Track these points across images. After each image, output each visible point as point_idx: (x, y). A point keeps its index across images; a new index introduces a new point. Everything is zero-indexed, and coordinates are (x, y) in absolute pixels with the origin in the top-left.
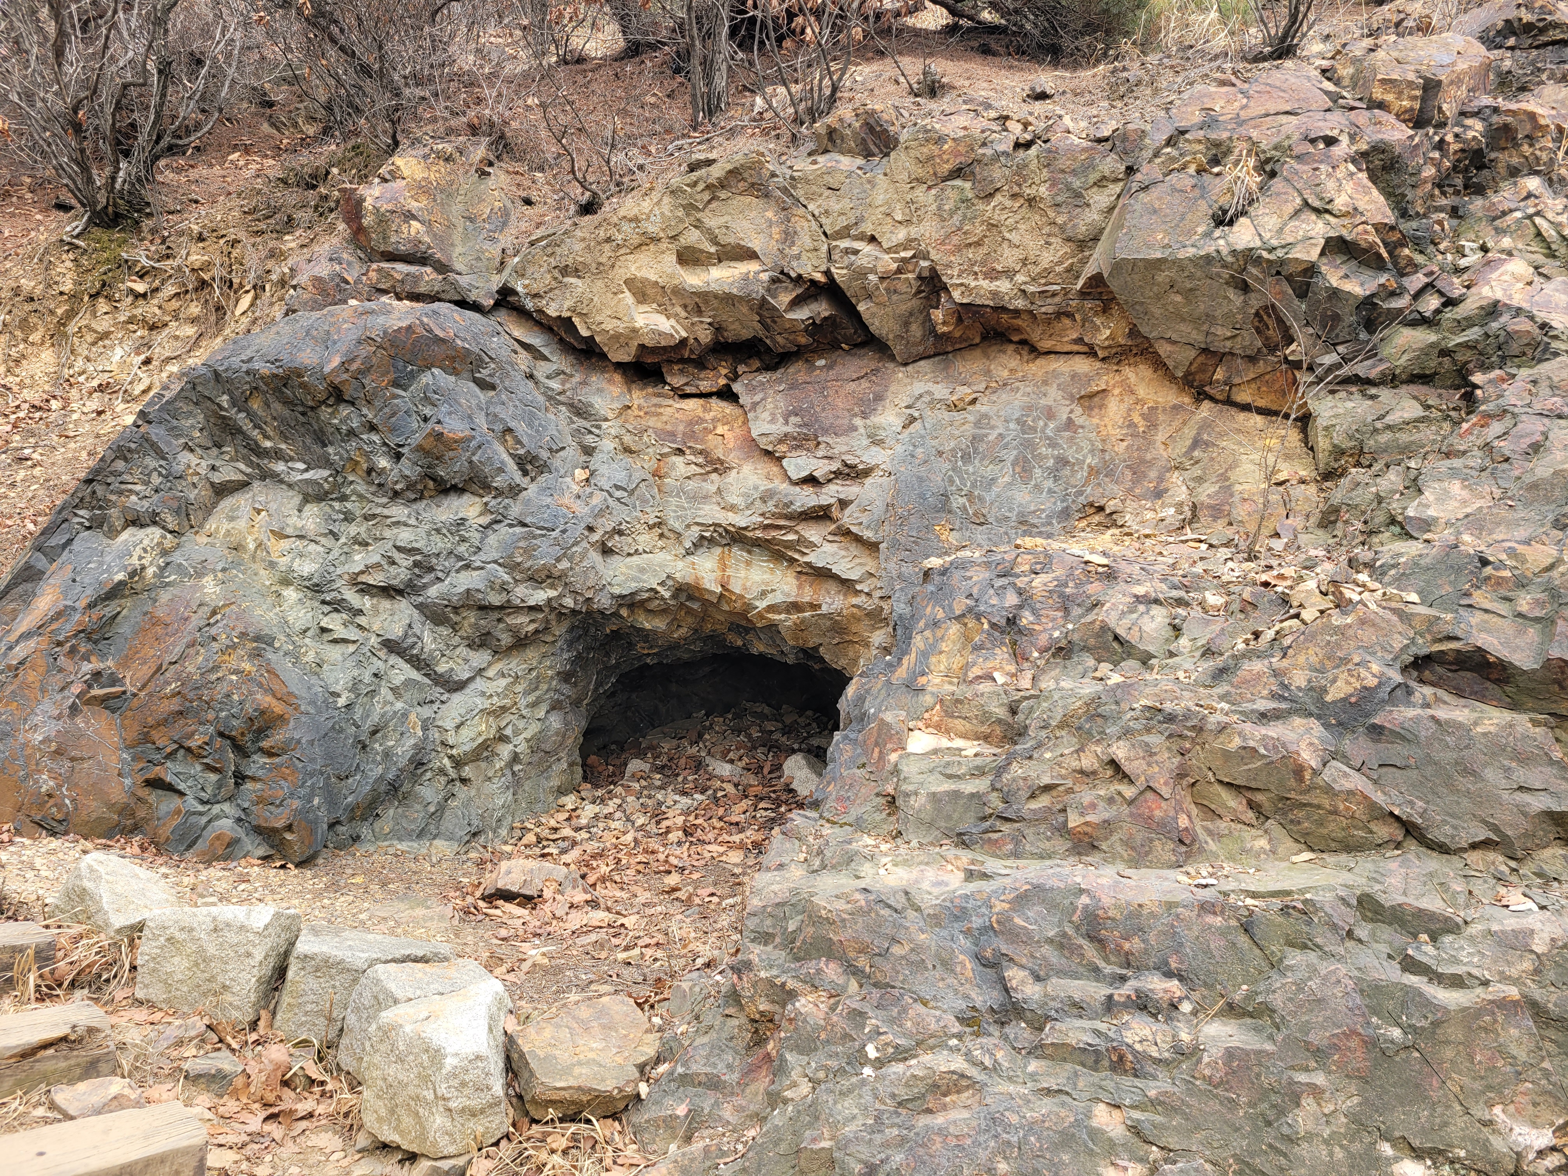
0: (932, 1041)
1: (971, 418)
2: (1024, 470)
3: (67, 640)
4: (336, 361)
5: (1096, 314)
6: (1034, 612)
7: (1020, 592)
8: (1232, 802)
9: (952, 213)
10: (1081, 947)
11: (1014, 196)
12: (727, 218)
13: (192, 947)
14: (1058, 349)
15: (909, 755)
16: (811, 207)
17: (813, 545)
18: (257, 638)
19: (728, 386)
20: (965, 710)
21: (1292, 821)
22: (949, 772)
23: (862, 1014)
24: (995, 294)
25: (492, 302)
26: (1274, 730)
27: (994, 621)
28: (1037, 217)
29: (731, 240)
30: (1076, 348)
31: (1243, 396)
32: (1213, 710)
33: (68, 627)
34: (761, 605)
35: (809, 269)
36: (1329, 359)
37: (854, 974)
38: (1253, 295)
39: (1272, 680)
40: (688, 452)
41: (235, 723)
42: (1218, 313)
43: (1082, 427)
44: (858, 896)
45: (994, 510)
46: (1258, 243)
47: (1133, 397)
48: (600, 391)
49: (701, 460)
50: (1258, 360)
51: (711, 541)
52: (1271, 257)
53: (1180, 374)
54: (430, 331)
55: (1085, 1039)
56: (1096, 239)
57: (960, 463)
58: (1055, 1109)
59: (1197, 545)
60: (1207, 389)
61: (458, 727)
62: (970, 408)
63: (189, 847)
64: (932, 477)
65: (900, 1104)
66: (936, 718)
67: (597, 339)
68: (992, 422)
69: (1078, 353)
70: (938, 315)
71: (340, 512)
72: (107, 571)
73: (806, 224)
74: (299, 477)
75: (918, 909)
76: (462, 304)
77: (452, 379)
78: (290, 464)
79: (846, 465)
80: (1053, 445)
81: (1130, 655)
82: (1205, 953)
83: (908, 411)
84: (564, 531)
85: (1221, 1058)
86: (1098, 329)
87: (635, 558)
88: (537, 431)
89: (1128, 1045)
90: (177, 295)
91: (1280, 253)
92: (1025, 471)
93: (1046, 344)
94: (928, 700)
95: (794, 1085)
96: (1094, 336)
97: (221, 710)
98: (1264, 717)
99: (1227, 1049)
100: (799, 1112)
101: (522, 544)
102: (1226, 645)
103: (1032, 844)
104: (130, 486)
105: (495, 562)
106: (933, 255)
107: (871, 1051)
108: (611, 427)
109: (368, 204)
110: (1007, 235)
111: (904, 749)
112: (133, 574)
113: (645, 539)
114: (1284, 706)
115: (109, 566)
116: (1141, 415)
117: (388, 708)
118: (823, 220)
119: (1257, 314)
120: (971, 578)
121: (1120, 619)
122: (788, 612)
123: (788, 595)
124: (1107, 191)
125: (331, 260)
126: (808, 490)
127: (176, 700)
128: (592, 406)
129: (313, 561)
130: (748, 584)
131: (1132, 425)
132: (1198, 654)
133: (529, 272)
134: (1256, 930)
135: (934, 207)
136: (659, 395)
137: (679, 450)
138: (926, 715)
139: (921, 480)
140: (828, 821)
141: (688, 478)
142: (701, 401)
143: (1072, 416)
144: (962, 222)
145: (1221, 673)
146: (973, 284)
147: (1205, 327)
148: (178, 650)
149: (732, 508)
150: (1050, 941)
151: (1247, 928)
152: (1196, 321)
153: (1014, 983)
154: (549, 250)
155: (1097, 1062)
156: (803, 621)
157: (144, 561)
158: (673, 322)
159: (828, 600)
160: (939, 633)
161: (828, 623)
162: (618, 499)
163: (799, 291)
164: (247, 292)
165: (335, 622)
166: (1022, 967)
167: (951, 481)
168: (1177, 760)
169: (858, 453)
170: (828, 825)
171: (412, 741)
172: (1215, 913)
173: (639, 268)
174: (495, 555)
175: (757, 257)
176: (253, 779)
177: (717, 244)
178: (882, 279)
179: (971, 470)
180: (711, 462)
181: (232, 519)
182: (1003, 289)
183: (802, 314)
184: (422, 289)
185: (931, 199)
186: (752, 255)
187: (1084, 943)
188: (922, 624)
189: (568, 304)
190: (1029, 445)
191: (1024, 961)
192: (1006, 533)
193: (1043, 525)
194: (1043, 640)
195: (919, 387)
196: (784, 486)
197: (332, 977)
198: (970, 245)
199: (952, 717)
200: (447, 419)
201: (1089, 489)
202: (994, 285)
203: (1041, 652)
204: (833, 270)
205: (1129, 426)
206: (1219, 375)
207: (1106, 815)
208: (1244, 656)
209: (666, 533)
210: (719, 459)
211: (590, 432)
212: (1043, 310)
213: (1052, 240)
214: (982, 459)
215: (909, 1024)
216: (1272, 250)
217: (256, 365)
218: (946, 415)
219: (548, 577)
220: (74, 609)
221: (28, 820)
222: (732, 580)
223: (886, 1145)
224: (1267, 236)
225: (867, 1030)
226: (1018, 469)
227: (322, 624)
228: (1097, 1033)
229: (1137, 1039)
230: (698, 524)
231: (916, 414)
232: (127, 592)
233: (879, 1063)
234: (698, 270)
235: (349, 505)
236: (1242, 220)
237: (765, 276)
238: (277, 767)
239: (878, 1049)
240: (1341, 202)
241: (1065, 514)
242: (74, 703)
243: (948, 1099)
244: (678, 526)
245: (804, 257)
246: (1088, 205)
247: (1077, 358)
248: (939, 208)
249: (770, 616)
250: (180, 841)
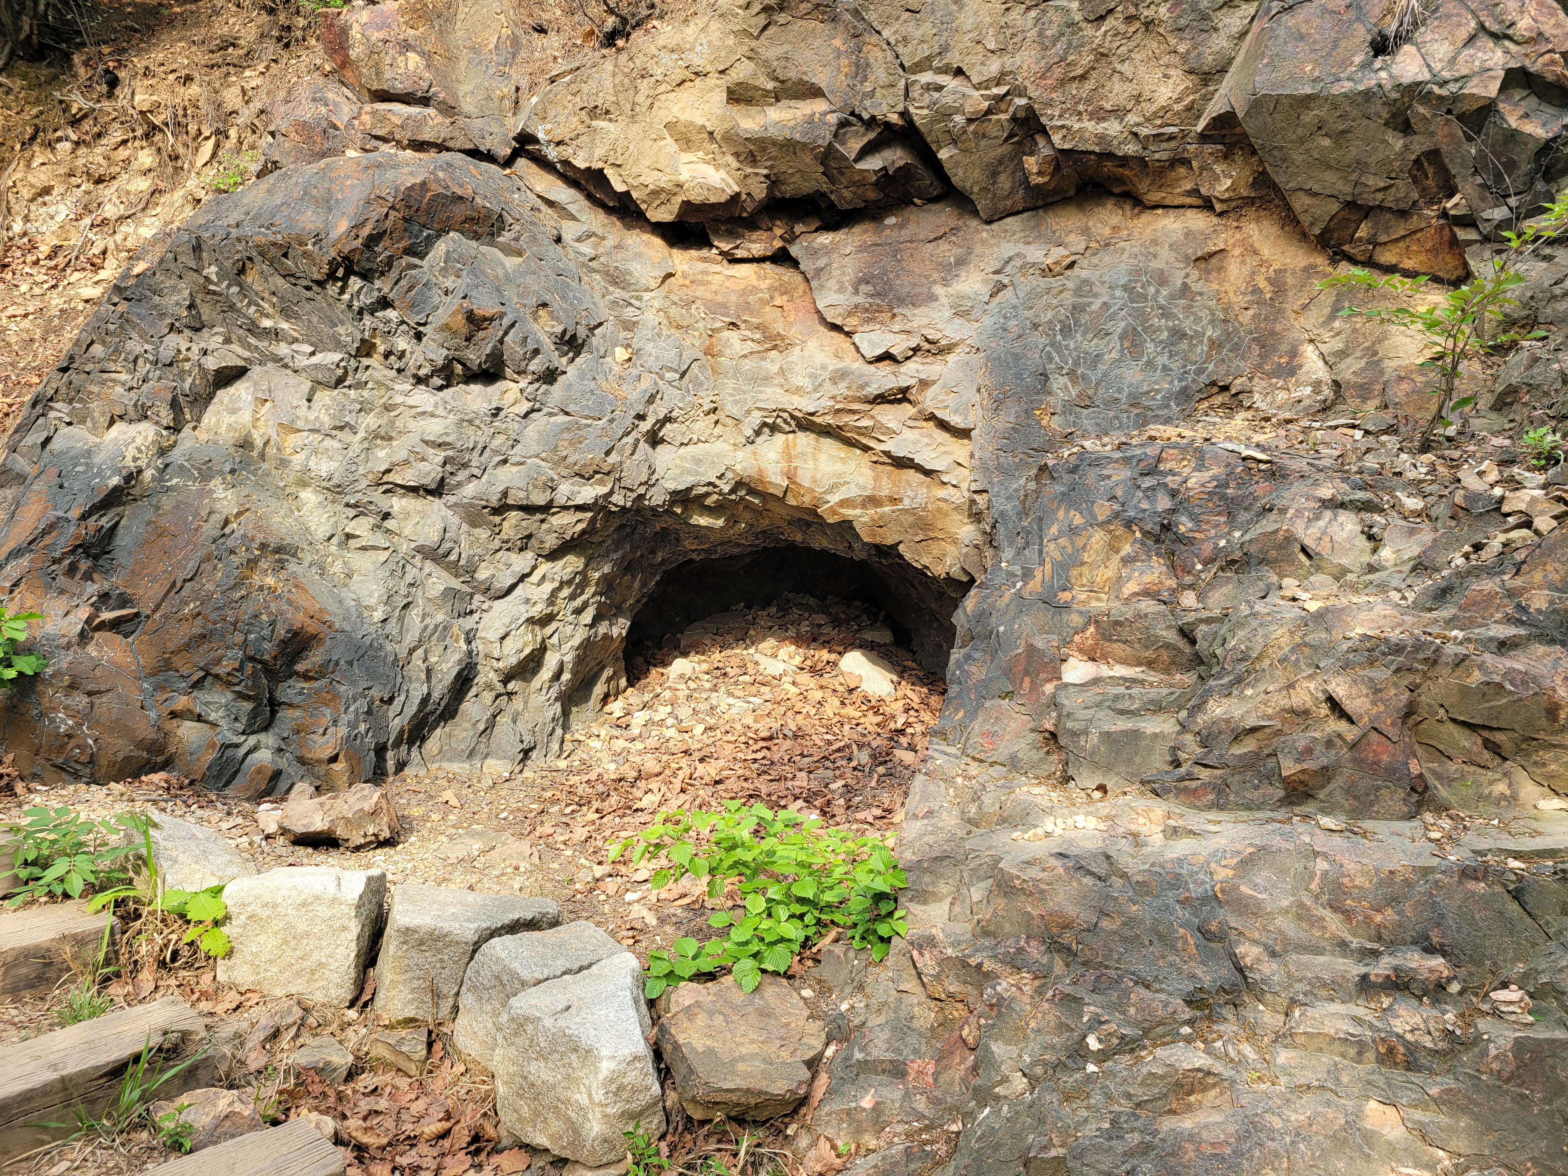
0: (1160, 1030)
1: (1070, 285)
2: (1133, 344)
3: (64, 556)
4: (343, 226)
5: (1217, 161)
6: (1193, 517)
7: (1173, 494)
8: (1468, 741)
9: (1055, 40)
10: (1322, 919)
11: (1130, 19)
12: (786, 47)
13: (277, 924)
14: (1168, 202)
15: (1067, 685)
16: (886, 33)
17: (891, 432)
18: (278, 550)
19: (783, 250)
20: (1125, 633)
21: (1536, 763)
22: (1120, 706)
23: (1077, 1000)
24: (1102, 138)
25: (509, 151)
26: (1517, 662)
27: (1148, 528)
28: (1155, 45)
29: (792, 74)
30: (1188, 201)
31: (1387, 257)
32: (1446, 639)
33: (62, 540)
34: (834, 499)
35: (885, 108)
36: (1499, 213)
37: (1059, 951)
38: (1416, 138)
39: (1506, 601)
40: (743, 326)
41: (266, 645)
42: (1372, 160)
43: (1200, 294)
44: (1054, 862)
45: (1101, 391)
46: (1427, 76)
47: (1258, 258)
48: (639, 255)
49: (758, 336)
50: (1411, 215)
51: (774, 428)
52: (1444, 92)
53: (1317, 232)
54: (447, 187)
55: (1345, 1028)
56: (1223, 71)
57: (1059, 338)
58: (1320, 1109)
59: (1350, 432)
60: (1346, 248)
61: (503, 638)
62: (1069, 273)
63: (228, 783)
64: (1030, 354)
65: (1138, 1105)
66: (1090, 642)
67: (635, 195)
68: (1095, 289)
69: (1191, 207)
70: (1031, 163)
71: (354, 401)
72: (98, 475)
73: (880, 54)
74: (306, 362)
75: (1124, 876)
76: (474, 153)
77: (474, 244)
78: (295, 346)
79: (927, 340)
80: (1166, 314)
81: (1318, 569)
82: (1471, 925)
83: (997, 277)
84: (611, 421)
85: (1510, 1050)
86: (1217, 179)
87: (690, 448)
88: (571, 304)
89: (1398, 1035)
90: (124, 142)
91: (1453, 87)
92: (1136, 346)
93: (1155, 197)
94: (1076, 620)
95: (1005, 1080)
96: (1212, 186)
97: (249, 632)
98: (1503, 646)
99: (1516, 1039)
100: (1017, 1113)
101: (566, 436)
102: (1441, 559)
103: (1237, 794)
104: (113, 375)
105: (537, 456)
106: (1033, 92)
107: (1093, 1043)
108: (654, 300)
109: (355, 33)
110: (1119, 67)
111: (1060, 678)
112: (129, 478)
113: (702, 426)
114: (1522, 631)
115: (99, 468)
116: (1268, 279)
117: (428, 620)
118: (900, 49)
119: (1417, 161)
120: (1109, 477)
121: (1307, 528)
122: (864, 506)
123: (864, 488)
124: (1240, 13)
125: (314, 100)
126: (885, 367)
127: (199, 621)
128: (630, 274)
129: (331, 458)
130: (818, 476)
131: (1256, 290)
132: (1407, 568)
133: (551, 114)
134: (1527, 898)
135: (1033, 33)
136: (705, 260)
137: (733, 324)
138: (1077, 638)
139: (1016, 357)
140: (973, 758)
141: (745, 356)
142: (753, 267)
143: (1188, 281)
144: (1066, 52)
145: (1443, 594)
146: (1077, 126)
147: (1354, 177)
148: (191, 565)
149: (798, 390)
150: (1285, 911)
151: (1517, 895)
152: (1342, 169)
153: (1248, 961)
154: (574, 88)
155: (1360, 1053)
156: (881, 517)
157: (139, 463)
158: (722, 173)
159: (909, 493)
160: (1080, 542)
161: (911, 519)
162: (670, 383)
163: (872, 135)
164: (207, 138)
165: (362, 527)
166: (1255, 942)
167: (1050, 359)
168: (1405, 696)
169: (939, 326)
170: (972, 763)
171: (457, 656)
172: (1477, 879)
173: (683, 109)
174: (535, 449)
175: (824, 95)
176: (290, 705)
177: (776, 79)
178: (970, 121)
179: (1072, 345)
180: (769, 338)
181: (234, 411)
182: (1112, 133)
183: (873, 163)
184: (427, 135)
185: (1030, 23)
186: (815, 92)
187: (1326, 913)
188: (1054, 530)
189: (599, 152)
190: (1141, 316)
191: (1257, 935)
192: (1117, 417)
193: (1159, 408)
194: (1207, 549)
195: (1007, 249)
196: (858, 365)
197: (439, 951)
198: (1074, 78)
199: (1110, 640)
200: (474, 294)
201: (1211, 366)
202: (1101, 127)
203: (1206, 563)
204: (912, 110)
205: (1253, 292)
206: (1363, 231)
207: (1324, 761)
208: (1469, 573)
209: (723, 419)
210: (779, 334)
211: (631, 304)
212: (1157, 156)
213: (1172, 72)
214: (1084, 333)
215: (1132, 1011)
216: (1443, 83)
217: (248, 230)
218: (1043, 283)
219: (596, 472)
220: (68, 520)
221: (48, 765)
222: (800, 471)
223: (1130, 1154)
224: (1437, 66)
225: (1085, 1019)
226: (1126, 344)
227: (347, 530)
228: (1358, 1021)
229: (1408, 1028)
230: (759, 409)
231: (1006, 281)
232: (124, 499)
233: (1102, 1057)
234: (753, 110)
235: (366, 393)
236: (1407, 48)
237: (833, 119)
238: (317, 692)
239: (1100, 1041)
240: (1524, 25)
241: (1184, 395)
242: (83, 629)
243: (1192, 1098)
244: (736, 412)
245: (879, 93)
246: (1216, 30)
247: (1190, 213)
248: (1041, 34)
249: (842, 511)
250: (218, 777)
